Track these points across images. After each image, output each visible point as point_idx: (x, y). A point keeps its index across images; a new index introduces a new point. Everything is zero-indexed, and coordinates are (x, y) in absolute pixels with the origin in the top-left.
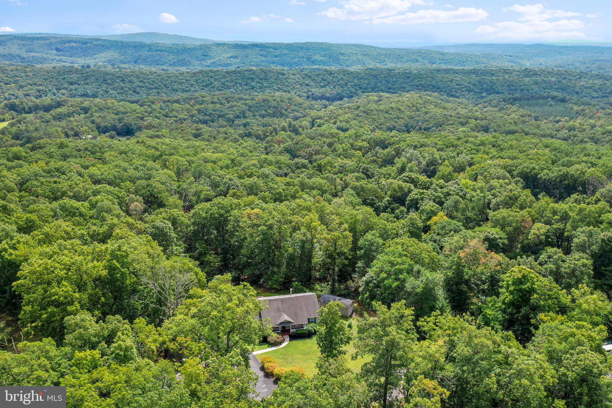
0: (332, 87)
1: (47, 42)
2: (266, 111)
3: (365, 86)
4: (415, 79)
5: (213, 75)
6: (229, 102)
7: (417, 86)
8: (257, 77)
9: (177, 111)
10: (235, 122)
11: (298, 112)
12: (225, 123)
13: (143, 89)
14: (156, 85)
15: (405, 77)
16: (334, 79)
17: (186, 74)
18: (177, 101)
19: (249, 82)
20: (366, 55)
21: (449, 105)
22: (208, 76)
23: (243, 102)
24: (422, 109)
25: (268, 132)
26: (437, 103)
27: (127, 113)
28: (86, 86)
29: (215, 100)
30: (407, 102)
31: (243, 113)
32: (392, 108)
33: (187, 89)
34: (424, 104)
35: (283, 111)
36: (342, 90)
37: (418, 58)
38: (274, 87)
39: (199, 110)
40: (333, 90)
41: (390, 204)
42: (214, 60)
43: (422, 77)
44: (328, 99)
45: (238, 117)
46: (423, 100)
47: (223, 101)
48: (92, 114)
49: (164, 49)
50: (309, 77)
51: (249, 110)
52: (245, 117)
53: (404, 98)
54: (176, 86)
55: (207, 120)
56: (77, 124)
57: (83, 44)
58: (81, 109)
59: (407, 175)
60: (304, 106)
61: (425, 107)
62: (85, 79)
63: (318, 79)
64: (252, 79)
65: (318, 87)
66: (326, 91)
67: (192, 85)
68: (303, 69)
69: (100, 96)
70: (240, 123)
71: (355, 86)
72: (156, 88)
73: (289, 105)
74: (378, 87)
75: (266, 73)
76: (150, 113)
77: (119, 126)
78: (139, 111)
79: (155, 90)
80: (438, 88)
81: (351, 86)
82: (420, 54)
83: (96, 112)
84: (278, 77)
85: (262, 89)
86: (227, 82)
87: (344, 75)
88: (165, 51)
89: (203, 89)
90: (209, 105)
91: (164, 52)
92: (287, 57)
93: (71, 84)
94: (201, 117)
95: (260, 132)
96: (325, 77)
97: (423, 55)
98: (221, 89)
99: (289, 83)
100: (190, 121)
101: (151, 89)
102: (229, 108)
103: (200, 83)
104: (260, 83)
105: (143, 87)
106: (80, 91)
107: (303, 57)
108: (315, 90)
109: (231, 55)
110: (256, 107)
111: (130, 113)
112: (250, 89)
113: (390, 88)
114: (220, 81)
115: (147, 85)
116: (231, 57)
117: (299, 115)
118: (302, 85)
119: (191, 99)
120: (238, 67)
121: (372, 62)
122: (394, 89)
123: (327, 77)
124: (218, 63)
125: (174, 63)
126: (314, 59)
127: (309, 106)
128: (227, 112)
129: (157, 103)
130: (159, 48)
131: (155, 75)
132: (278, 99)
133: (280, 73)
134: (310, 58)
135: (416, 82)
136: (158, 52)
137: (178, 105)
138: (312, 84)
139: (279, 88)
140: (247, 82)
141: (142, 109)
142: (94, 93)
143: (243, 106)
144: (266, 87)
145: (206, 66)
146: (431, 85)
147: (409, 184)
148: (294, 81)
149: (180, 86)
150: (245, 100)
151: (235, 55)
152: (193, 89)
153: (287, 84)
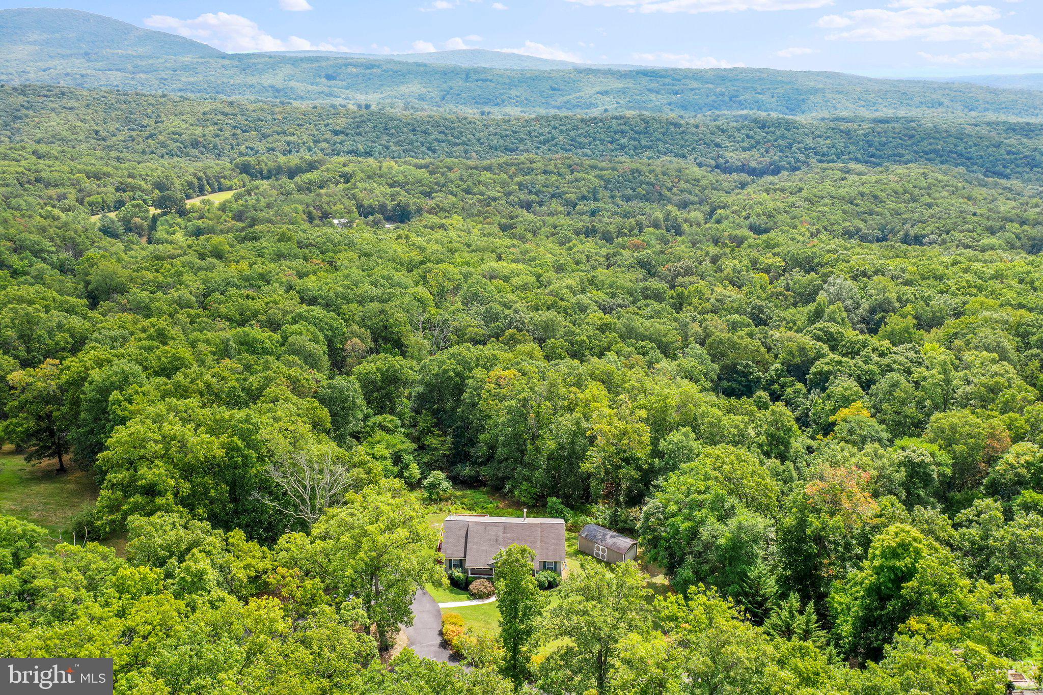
0: (763, 150)
1: (315, 65)
2: (634, 191)
3: (825, 149)
4: (923, 139)
5: (557, 125)
6: (572, 173)
7: (927, 154)
8: (631, 129)
9: (486, 185)
10: (577, 208)
11: (690, 193)
12: (561, 209)
13: (444, 145)
14: (464, 138)
15: (905, 136)
16: (769, 137)
17: (515, 122)
18: (489, 169)
19: (617, 137)
20: (839, 93)
21: (979, 192)
22: (549, 125)
23: (597, 172)
24: (922, 199)
25: (626, 228)
26: (957, 188)
27: (407, 184)
28: (356, 138)
29: (551, 168)
30: (894, 184)
31: (595, 192)
32: (862, 194)
33: (514, 146)
34: (929, 188)
35: (665, 192)
36: (780, 157)
37: (942, 100)
38: (660, 148)
39: (520, 185)
40: (763, 156)
41: (779, 376)
42: (569, 97)
43: (938, 135)
44: (752, 172)
45: (584, 198)
46: (929, 181)
47: (563, 170)
48: (355, 184)
49: (490, 78)
50: (723, 131)
51: (605, 188)
52: (596, 200)
53: (892, 177)
54: (495, 142)
55: (532, 201)
56: (328, 199)
57: (368, 68)
58: (341, 176)
59: (821, 326)
60: (704, 183)
61: (929, 195)
62: (358, 127)
63: (739, 136)
64: (623, 132)
65: (737, 150)
66: (752, 156)
67: (522, 140)
68: (718, 116)
69: (376, 154)
70: (586, 208)
71: (806, 149)
72: (464, 144)
73: (676, 180)
74: (849, 153)
75: (647, 123)
76: (443, 186)
77: (390, 205)
78: (426, 182)
79: (461, 147)
80: (968, 159)
81: (799, 149)
82: (947, 91)
83: (361, 180)
84: (668, 129)
85: (638, 150)
86: (579, 136)
87: (788, 130)
88: (491, 81)
89: (538, 148)
90: (539, 177)
91: (488, 83)
92: (695, 94)
93: (336, 133)
94: (522, 196)
95: (612, 228)
96: (752, 133)
97: (953, 94)
98: (568, 147)
99: (686, 141)
100: (503, 202)
101: (456, 145)
102: (572, 182)
103: (536, 137)
104: (635, 139)
105: (443, 142)
106: (348, 146)
107: (723, 94)
108: (731, 154)
109: (598, 89)
110: (618, 182)
111: (413, 184)
112: (616, 150)
113: (873, 156)
114: (568, 135)
115: (450, 138)
116: (598, 93)
117: (693, 198)
118: (708, 145)
119: (513, 164)
120: (606, 110)
121: (851, 106)
122: (880, 157)
123: (755, 133)
124: (575, 102)
125: (503, 102)
126: (742, 98)
127: (711, 184)
128: (566, 189)
129: (456, 169)
130: (483, 76)
131: (464, 122)
132: (658, 170)
133: (671, 124)
134: (736, 96)
135: (925, 145)
136: (480, 83)
137: (488, 175)
138: (727, 144)
139: (667, 149)
140: (613, 138)
141: (432, 179)
142: (368, 149)
143: (596, 180)
144: (645, 147)
145: (554, 107)
146: (955, 153)
147: (820, 343)
148: (696, 138)
149: (501, 142)
150: (602, 169)
151: (604, 89)
152: (522, 147)
153: (682, 142)
